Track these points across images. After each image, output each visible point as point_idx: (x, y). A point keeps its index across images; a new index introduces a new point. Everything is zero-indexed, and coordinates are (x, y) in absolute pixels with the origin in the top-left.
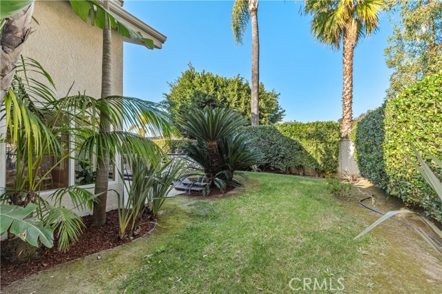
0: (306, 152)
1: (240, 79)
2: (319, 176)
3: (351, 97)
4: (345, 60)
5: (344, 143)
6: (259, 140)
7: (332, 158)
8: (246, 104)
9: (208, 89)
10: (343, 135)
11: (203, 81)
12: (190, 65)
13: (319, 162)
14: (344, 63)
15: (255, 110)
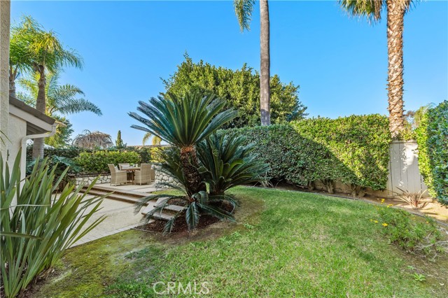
0: (336, 160)
1: (247, 69)
2: (357, 195)
3: (401, 83)
4: (391, 32)
5: (395, 147)
6: (269, 145)
7: (378, 169)
8: (255, 100)
9: (206, 83)
10: (393, 135)
11: (201, 73)
12: (186, 55)
13: (358, 174)
14: (389, 36)
15: (265, 106)
